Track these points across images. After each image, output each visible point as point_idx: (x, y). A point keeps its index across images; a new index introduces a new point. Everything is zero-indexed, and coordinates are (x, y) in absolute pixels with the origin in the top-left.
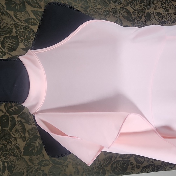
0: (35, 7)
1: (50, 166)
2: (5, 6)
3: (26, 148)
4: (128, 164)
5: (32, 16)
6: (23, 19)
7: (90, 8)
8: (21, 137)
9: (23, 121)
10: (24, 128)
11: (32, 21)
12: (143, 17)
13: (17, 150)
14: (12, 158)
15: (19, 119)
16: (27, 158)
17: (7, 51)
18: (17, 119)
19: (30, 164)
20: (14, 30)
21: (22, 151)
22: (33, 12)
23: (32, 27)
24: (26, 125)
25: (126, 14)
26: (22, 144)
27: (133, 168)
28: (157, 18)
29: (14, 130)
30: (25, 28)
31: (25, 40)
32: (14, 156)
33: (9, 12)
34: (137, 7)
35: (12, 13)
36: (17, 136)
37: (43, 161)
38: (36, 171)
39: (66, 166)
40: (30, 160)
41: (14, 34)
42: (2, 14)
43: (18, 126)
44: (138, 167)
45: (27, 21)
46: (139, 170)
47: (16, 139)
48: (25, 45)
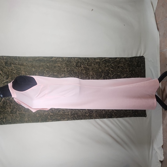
0: (14, 65)
1: (19, 118)
2: (4, 65)
3: (11, 111)
4: (47, 118)
5: (14, 68)
6: (10, 69)
7: (34, 65)
8: (9, 108)
9: (10, 102)
10: (10, 105)
11: (13, 69)
12: (53, 67)
13: (8, 112)
14: (6, 114)
15: (9, 102)
16: (11, 115)
17: (5, 79)
18: (8, 102)
19: (12, 117)
20: (8, 73)
21: (10, 112)
22: (14, 67)
23: (13, 71)
24: (11, 104)
25: (46, 66)
26: (10, 110)
27: (49, 120)
28: (58, 67)
29: (7, 105)
30: (11, 72)
31: (11, 76)
32: (7, 114)
33: (6, 67)
34: (51, 64)
35: (7, 67)
36: (8, 107)
37: (17, 116)
38: (14, 119)
39: (25, 118)
40: (12, 116)
41: (7, 74)
42: (4, 67)
43: (8, 104)
44: (51, 119)
45: (11, 70)
46: (51, 120)
47: (8, 108)
48: (11, 77)
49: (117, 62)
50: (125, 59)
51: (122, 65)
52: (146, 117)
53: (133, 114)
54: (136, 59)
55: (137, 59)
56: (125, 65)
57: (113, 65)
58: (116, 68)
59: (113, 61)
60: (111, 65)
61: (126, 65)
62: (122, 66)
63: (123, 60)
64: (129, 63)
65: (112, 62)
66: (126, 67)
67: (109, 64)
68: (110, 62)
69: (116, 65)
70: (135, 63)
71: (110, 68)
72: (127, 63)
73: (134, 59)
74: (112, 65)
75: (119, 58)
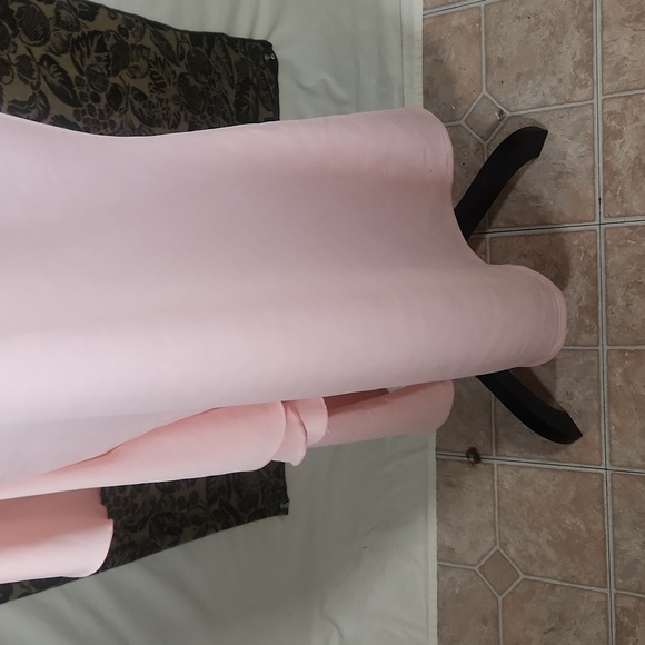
49: (102, 47)
50: (162, 38)
51: (143, 85)
52: (286, 512)
53: (215, 506)
54: (227, 57)
55: (234, 57)
56: (159, 87)
57: (73, 73)
58: (96, 99)
59: (67, 26)
60: (51, 62)
61: (171, 90)
62: (141, 96)
63: (147, 42)
64: (192, 82)
65: (64, 33)
66: (173, 107)
67: (38, 52)
68: (46, 38)
69: (93, 76)
70: (225, 84)
71: (44, 87)
72: (179, 71)
73: (217, 49)
74: (60, 69)
75: (113, 13)
